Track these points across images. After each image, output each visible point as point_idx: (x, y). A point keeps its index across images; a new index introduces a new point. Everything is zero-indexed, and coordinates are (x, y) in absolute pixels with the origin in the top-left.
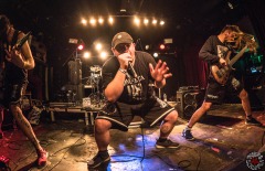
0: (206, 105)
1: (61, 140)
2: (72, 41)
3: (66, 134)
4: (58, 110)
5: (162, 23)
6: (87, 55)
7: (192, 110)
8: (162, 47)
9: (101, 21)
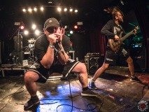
0: (105, 66)
1: (8, 89)
2: (17, 24)
3: (12, 85)
4: (6, 69)
5: (76, 11)
6: (26, 33)
7: (95, 69)
8: (76, 27)
9: (35, 9)
